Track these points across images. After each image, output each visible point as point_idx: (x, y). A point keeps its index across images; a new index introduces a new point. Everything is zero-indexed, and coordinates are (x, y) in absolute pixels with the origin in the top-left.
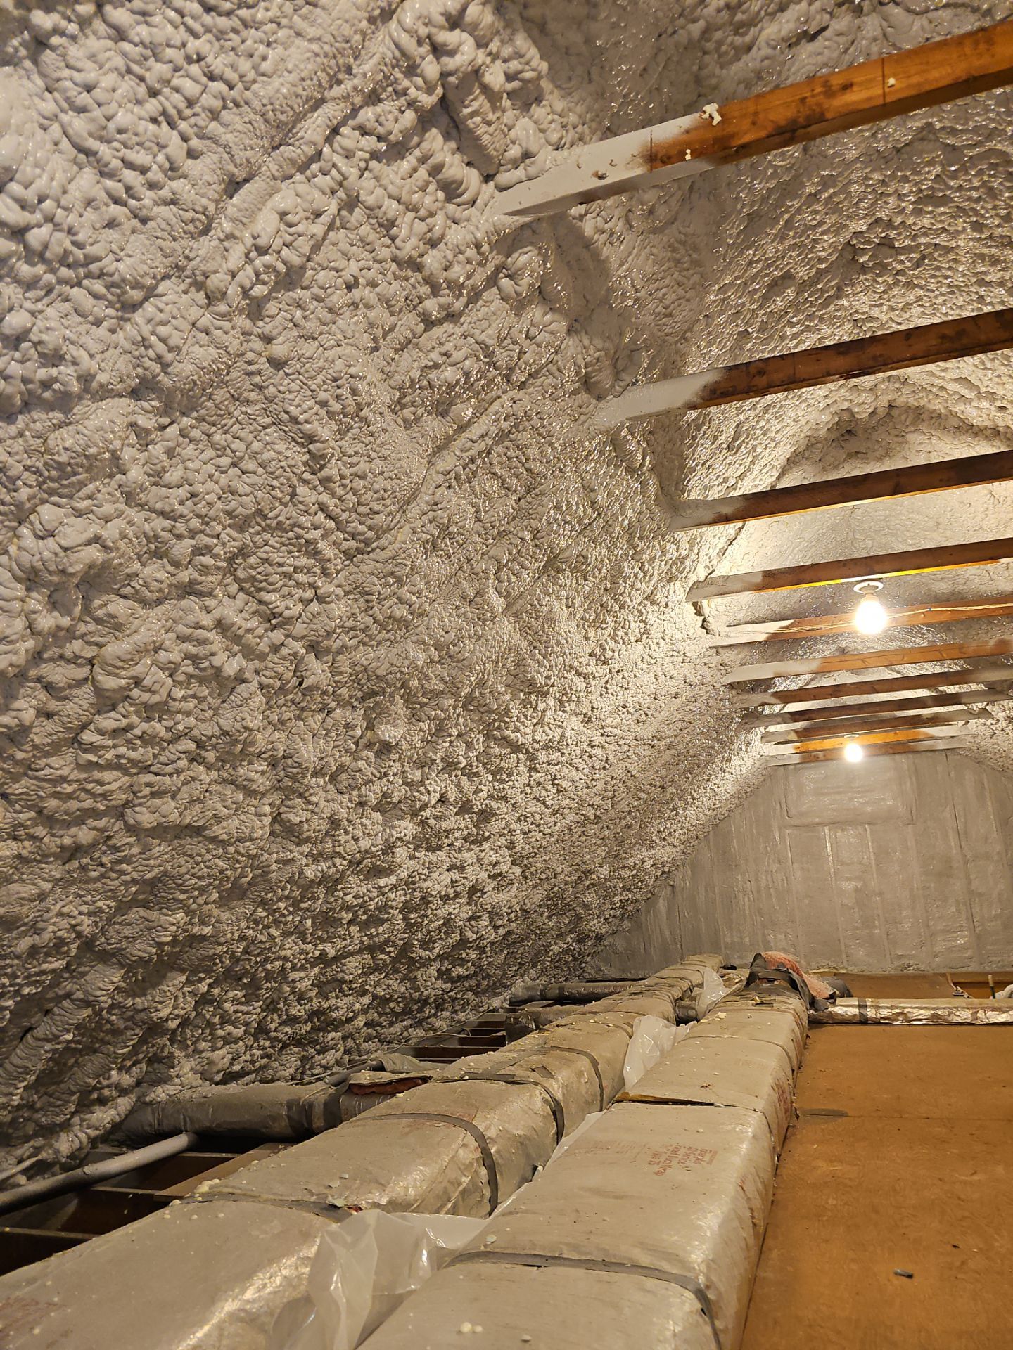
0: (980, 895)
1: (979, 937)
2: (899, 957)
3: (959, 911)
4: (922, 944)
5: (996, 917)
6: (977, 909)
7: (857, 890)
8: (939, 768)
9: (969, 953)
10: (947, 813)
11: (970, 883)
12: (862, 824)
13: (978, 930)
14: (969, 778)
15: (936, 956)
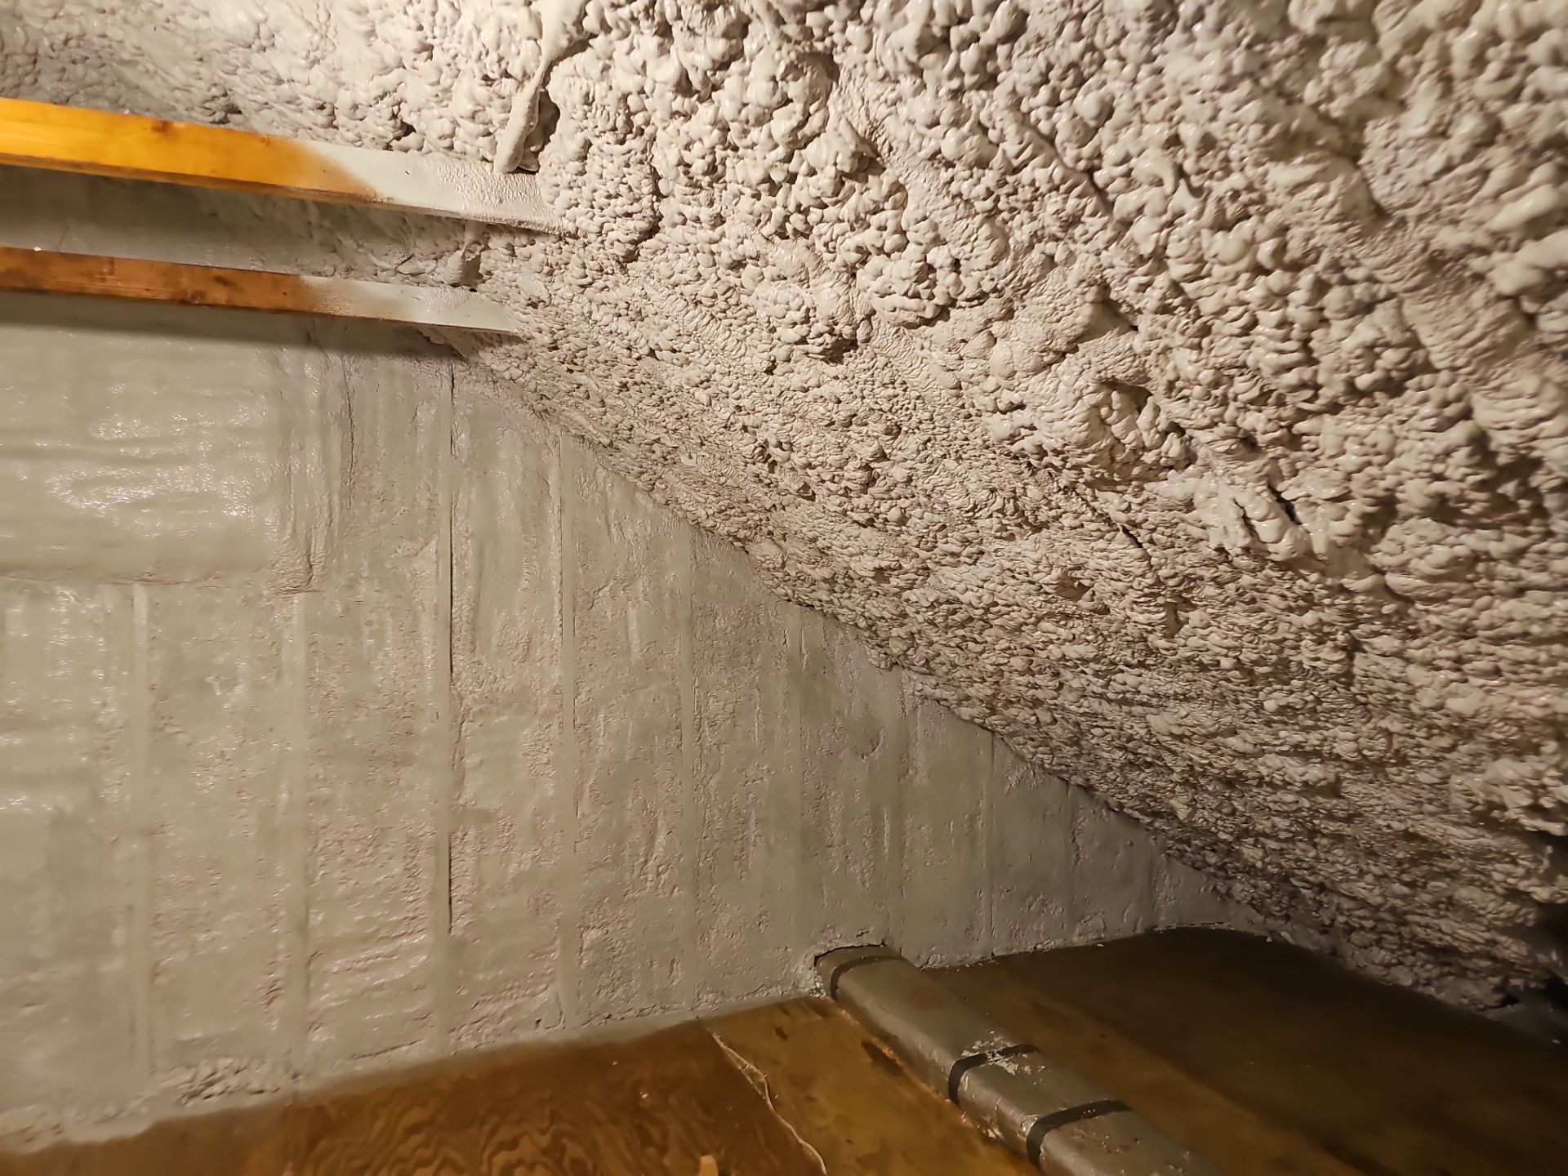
0: (486, 817)
1: (459, 947)
2: (184, 1052)
3: (410, 872)
4: (273, 992)
5: (519, 881)
6: (464, 864)
7: (60, 822)
8: (425, 415)
9: (422, 1002)
10: (427, 565)
11: (460, 782)
12: (121, 579)
13: (460, 923)
14: (509, 456)
15: (312, 1026)
